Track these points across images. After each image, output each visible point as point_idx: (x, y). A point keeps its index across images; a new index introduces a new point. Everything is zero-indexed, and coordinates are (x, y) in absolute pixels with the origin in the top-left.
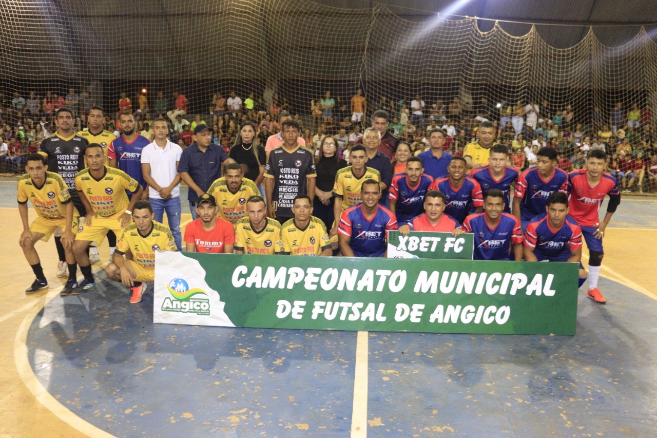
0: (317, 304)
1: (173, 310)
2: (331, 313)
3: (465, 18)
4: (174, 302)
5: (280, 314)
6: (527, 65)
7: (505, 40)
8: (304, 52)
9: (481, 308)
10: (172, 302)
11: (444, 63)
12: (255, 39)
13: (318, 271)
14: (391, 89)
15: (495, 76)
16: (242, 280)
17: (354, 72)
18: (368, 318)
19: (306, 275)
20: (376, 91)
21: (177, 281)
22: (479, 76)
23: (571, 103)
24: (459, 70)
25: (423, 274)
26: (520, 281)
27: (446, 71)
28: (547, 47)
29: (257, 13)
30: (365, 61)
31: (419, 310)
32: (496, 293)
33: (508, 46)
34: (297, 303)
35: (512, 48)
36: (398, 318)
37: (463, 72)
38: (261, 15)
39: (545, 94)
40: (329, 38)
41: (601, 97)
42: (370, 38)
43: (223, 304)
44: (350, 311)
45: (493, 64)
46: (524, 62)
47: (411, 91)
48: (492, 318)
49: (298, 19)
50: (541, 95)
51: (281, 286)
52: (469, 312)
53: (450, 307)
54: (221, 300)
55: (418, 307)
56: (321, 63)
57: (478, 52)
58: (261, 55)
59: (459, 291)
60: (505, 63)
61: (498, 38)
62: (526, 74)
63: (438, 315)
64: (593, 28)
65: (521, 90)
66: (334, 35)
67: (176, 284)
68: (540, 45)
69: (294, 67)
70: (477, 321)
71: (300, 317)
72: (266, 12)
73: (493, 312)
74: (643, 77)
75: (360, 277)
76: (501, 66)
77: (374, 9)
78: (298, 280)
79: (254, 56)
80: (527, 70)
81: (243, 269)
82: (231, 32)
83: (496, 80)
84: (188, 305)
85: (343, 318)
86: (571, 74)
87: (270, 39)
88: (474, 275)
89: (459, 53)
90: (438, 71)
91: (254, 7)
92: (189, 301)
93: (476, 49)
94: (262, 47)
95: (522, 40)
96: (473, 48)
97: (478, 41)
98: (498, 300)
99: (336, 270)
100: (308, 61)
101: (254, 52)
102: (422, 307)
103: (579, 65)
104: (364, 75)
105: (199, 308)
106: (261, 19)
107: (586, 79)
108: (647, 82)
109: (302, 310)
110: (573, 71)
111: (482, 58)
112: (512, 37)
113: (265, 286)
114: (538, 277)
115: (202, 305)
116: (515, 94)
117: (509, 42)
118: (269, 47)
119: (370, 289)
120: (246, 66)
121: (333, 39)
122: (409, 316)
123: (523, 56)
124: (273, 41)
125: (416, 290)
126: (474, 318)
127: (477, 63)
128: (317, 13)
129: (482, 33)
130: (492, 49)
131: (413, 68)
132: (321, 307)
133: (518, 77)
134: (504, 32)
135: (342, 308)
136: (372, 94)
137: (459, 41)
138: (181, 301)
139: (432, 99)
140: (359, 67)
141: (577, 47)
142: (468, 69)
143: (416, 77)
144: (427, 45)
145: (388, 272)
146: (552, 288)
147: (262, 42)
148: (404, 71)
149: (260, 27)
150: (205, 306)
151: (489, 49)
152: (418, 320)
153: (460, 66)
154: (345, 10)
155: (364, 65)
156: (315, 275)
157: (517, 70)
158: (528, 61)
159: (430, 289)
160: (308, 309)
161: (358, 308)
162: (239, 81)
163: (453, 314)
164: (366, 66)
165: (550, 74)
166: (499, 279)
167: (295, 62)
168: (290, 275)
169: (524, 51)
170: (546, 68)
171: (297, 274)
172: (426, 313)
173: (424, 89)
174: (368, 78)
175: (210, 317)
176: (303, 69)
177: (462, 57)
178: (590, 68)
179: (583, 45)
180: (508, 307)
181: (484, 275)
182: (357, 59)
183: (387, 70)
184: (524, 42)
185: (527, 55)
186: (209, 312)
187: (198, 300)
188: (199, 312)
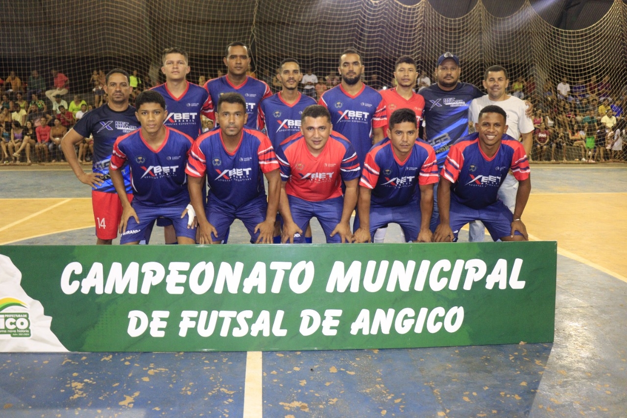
0: (186, 314)
2: (206, 327)
5: (133, 332)
6: (420, 34)
7: (397, 9)
9: (424, 311)
11: (336, 32)
13: (185, 266)
15: (388, 46)
16: (76, 284)
18: (261, 332)
19: (168, 272)
20: (266, 63)
22: (372, 46)
23: (464, 72)
24: (352, 40)
25: (339, 266)
26: (477, 269)
27: (339, 41)
28: (439, 16)
31: (335, 318)
32: (444, 289)
33: (400, 15)
34: (157, 314)
35: (404, 17)
36: (305, 331)
37: (356, 42)
40: (215, 8)
42: (259, 8)
43: (49, 319)
44: (234, 323)
45: (386, 34)
46: (416, 31)
47: (304, 62)
48: (439, 324)
51: (133, 290)
52: (406, 317)
53: (380, 312)
54: (46, 313)
55: (333, 314)
57: (370, 22)
58: (143, 26)
59: (391, 288)
60: (398, 33)
61: (389, 6)
62: (419, 44)
63: (361, 324)
68: (432, 14)
69: (179, 39)
70: (418, 330)
71: (162, 334)
73: (440, 316)
74: (530, 47)
75: (246, 274)
76: (393, 35)
78: (157, 281)
80: (420, 39)
81: (76, 267)
83: (390, 50)
85: (224, 333)
86: (463, 44)
88: (412, 264)
89: (350, 27)
90: (330, 41)
93: (368, 19)
94: (143, 17)
95: (414, 9)
96: (364, 17)
97: (370, 10)
98: (447, 299)
99: (210, 264)
102: (339, 313)
103: (470, 35)
104: (253, 47)
105: (13, 327)
107: (478, 49)
108: (534, 52)
109: (164, 325)
110: (465, 41)
111: (375, 28)
112: (403, 5)
113: (109, 291)
114: (502, 264)
115: (19, 322)
117: (401, 11)
119: (262, 290)
120: (126, 39)
122: (321, 327)
123: (415, 25)
125: (330, 289)
126: (414, 326)
127: (370, 32)
130: (384, 18)
131: (304, 38)
132: (192, 319)
133: (411, 46)
135: (223, 318)
136: (262, 65)
137: (350, 10)
139: (325, 70)
140: (248, 37)
141: (467, 17)
142: (360, 39)
143: (308, 52)
144: (318, 15)
145: (288, 265)
146: (520, 279)
147: (142, 12)
148: (295, 41)
150: (22, 324)
151: (381, 18)
152: (334, 333)
153: (353, 35)
155: (253, 36)
156: (181, 273)
157: (409, 40)
158: (420, 30)
159: (349, 287)
160: (173, 323)
161: (245, 318)
162: (123, 57)
163: (384, 320)
164: (255, 37)
165: (443, 44)
166: (447, 268)
167: (179, 34)
168: (144, 273)
169: (416, 21)
170: (439, 37)
171: (155, 273)
172: (345, 322)
173: (316, 65)
174: (258, 49)
175: (31, 339)
176: (188, 41)
177: (355, 26)
178: (481, 38)
179: (474, 15)
180: (461, 308)
181: (425, 264)
182: (245, 29)
183: (277, 40)
184: (416, 11)
185: (420, 24)
186: (30, 333)
187: (12, 316)
188: (14, 333)
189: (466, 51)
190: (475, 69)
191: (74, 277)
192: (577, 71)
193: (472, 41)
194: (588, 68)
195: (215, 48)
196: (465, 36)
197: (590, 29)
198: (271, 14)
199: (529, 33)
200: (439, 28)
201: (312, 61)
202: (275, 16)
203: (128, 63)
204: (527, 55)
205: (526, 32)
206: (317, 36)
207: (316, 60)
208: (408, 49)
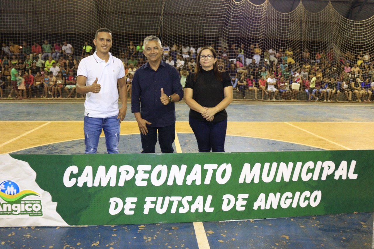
0: (148, 199)
1: (3, 214)
2: (162, 208)
4: (4, 205)
5: (113, 211)
6: (264, 23)
7: (250, 7)
8: (122, 15)
9: (298, 194)
10: (2, 206)
11: (212, 21)
13: (148, 168)
15: (244, 30)
16: (74, 180)
18: (197, 210)
19: (136, 172)
20: (169, 39)
21: (6, 184)
22: (235, 29)
23: (291, 47)
24: (222, 26)
25: (247, 166)
26: (329, 167)
28: (276, 12)
30: (161, 19)
31: (244, 199)
32: (310, 180)
33: (252, 11)
34: (129, 200)
35: (254, 12)
36: (225, 208)
42: (165, 5)
43: (55, 204)
44: (180, 204)
45: (243, 22)
46: (262, 21)
48: (307, 202)
50: (273, 42)
51: (113, 184)
52: (287, 198)
53: (271, 195)
54: (53, 200)
55: (243, 197)
56: (132, 23)
57: (234, 15)
58: (93, 15)
59: (278, 180)
60: (250, 22)
61: (246, 5)
62: (263, 28)
63: (260, 203)
65: (260, 38)
66: (141, 4)
67: (6, 187)
68: (272, 10)
69: (115, 23)
70: (294, 206)
71: (132, 213)
73: (307, 196)
74: (331, 31)
75: (188, 172)
76: (248, 23)
78: (129, 177)
79: (87, 15)
80: (264, 26)
81: (74, 169)
83: (245, 32)
84: (19, 207)
85: (173, 211)
86: (290, 29)
87: (99, 4)
88: (291, 164)
89: (221, 17)
90: (209, 26)
92: (20, 203)
93: (233, 13)
95: (261, 7)
96: (230, 12)
97: (234, 8)
98: (311, 186)
100: (124, 22)
102: (246, 196)
103: (295, 24)
104: (161, 29)
105: (31, 209)
107: (299, 32)
108: (333, 34)
109: (134, 206)
110: (291, 27)
111: (237, 18)
112: (254, 5)
113: (96, 184)
114: (344, 164)
115: (34, 206)
116: (257, 41)
117: (252, 8)
119: (198, 183)
120: (82, 22)
121: (140, 7)
122: (235, 205)
123: (261, 17)
124: (101, 5)
125: (241, 181)
126: (292, 203)
127: (233, 21)
129: (236, 2)
130: (242, 13)
131: (193, 24)
132: (152, 202)
133: (258, 30)
134: (249, 2)
135: (173, 202)
136: (166, 40)
137: (222, 7)
138: (12, 203)
139: (205, 43)
140: (158, 23)
141: (293, 12)
142: (228, 25)
143: (195, 32)
144: (202, 10)
145: (215, 166)
146: (354, 173)
147: (93, 6)
148: (187, 25)
150: (37, 207)
151: (240, 12)
152: (243, 209)
155: (161, 22)
156: (145, 172)
158: (264, 20)
159: (253, 180)
160: (140, 205)
161: (187, 201)
163: (274, 200)
164: (162, 23)
166: (312, 167)
168: (121, 172)
169: (262, 14)
171: (128, 172)
172: (250, 202)
174: (164, 30)
175: (43, 217)
176: (121, 24)
177: (224, 17)
178: (301, 26)
179: (297, 11)
180: (320, 192)
181: (299, 164)
182: (157, 18)
185: (264, 16)
186: (42, 213)
187: (30, 202)
188: (31, 214)
189: (292, 33)
190: (297, 44)
191: (72, 176)
192: (360, 46)
193: (296, 27)
194: (367, 45)
195: (138, 29)
196: (292, 24)
197: (368, 20)
198: (173, 9)
199: (330, 23)
200: (276, 19)
201: (197, 38)
202: (175, 10)
203: (83, 37)
204: (329, 36)
205: (328, 22)
206: (201, 23)
207: (200, 37)
208: (257, 31)
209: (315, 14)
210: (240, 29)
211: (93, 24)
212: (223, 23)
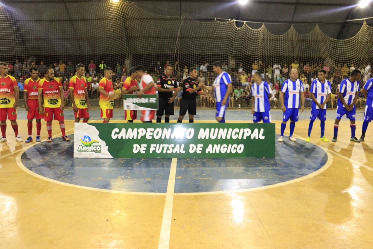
0: (152, 146)
1: (83, 151)
2: (159, 150)
3: (229, 20)
5: (135, 151)
6: (261, 44)
7: (249, 31)
8: (146, 39)
9: (230, 145)
10: (83, 147)
12: (120, 32)
13: (152, 130)
14: (191, 58)
15: (245, 50)
16: (116, 135)
17: (172, 49)
18: (176, 152)
19: (147, 132)
20: (183, 59)
21: (85, 137)
22: (237, 50)
24: (227, 47)
25: (202, 130)
26: (248, 132)
27: (220, 48)
28: (271, 35)
29: (121, 19)
30: (177, 43)
32: (237, 138)
33: (251, 34)
34: (143, 145)
35: (253, 35)
36: (191, 151)
37: (229, 48)
38: (123, 20)
39: (271, 58)
40: (159, 32)
41: (299, 60)
42: (180, 32)
43: (107, 147)
44: (168, 148)
45: (244, 44)
46: (259, 42)
47: (202, 58)
48: (235, 150)
49: (142, 22)
50: (269, 59)
51: (135, 138)
52: (224, 147)
53: (215, 146)
54: (106, 145)
55: (200, 146)
58: (123, 41)
59: (219, 138)
60: (250, 43)
61: (246, 30)
62: (261, 49)
63: (209, 149)
64: (293, 25)
65: (259, 57)
66: (161, 30)
67: (85, 139)
68: (267, 33)
69: (141, 47)
70: (228, 152)
71: (144, 152)
72: (125, 18)
73: (236, 147)
74: (319, 49)
75: (172, 132)
76: (248, 45)
77: (182, 16)
78: (143, 134)
79: (119, 41)
80: (261, 46)
81: (117, 130)
82: (107, 28)
83: (246, 52)
84: (90, 148)
86: (284, 48)
87: (128, 32)
88: (226, 130)
90: (215, 48)
91: (119, 15)
92: (91, 146)
93: (235, 37)
94: (123, 36)
95: (258, 31)
96: (233, 36)
97: (236, 32)
98: (238, 142)
99: (161, 129)
100: (148, 44)
101: (119, 39)
103: (287, 44)
104: (177, 51)
105: (96, 149)
106: (123, 22)
107: (291, 50)
109: (145, 149)
110: (285, 47)
111: (238, 41)
112: (253, 30)
113: (127, 138)
114: (256, 130)
117: (251, 32)
118: (127, 37)
119: (177, 138)
120: (115, 47)
121: (161, 32)
122: (196, 150)
123: (259, 39)
124: (130, 33)
125: (199, 137)
126: (227, 151)
127: (236, 43)
128: (152, 19)
129: (237, 28)
130: (243, 36)
131: (203, 46)
132: (154, 147)
133: (257, 50)
134: (249, 27)
135: (164, 147)
136: (181, 60)
137: (226, 32)
138: (87, 146)
140: (175, 46)
141: (286, 34)
142: (231, 47)
144: (210, 35)
145: (186, 129)
146: (263, 136)
147: (124, 34)
149: (122, 26)
150: (98, 148)
151: (241, 36)
152: (200, 152)
154: (167, 17)
155: (177, 45)
156: (151, 132)
157: (256, 47)
158: (261, 42)
159: (205, 137)
160: (148, 148)
161: (172, 147)
162: (111, 55)
163: (217, 148)
164: (178, 46)
165: (273, 49)
166: (238, 131)
167: (141, 44)
168: (139, 132)
170: (271, 45)
171: (142, 132)
172: (204, 149)
173: (208, 59)
174: (179, 52)
175: (101, 154)
176: (145, 48)
177: (228, 40)
178: (293, 45)
179: (289, 33)
180: (243, 145)
181: (230, 130)
182: (173, 42)
183: (189, 47)
184: (259, 32)
185: (261, 39)
186: (101, 151)
187: (95, 146)
188: (96, 151)
189: (285, 52)
190: (290, 61)
191: (116, 133)
192: (345, 61)
193: (289, 47)
194: (351, 59)
197: (351, 39)
201: (206, 58)
206: (209, 45)
208: (255, 51)
209: (305, 36)
210: (241, 50)
211: (123, 48)
212: (227, 45)
